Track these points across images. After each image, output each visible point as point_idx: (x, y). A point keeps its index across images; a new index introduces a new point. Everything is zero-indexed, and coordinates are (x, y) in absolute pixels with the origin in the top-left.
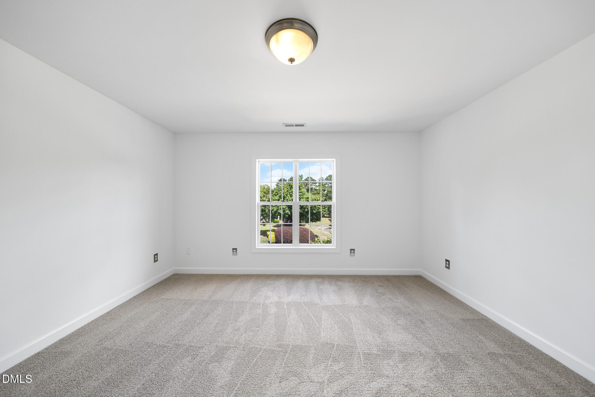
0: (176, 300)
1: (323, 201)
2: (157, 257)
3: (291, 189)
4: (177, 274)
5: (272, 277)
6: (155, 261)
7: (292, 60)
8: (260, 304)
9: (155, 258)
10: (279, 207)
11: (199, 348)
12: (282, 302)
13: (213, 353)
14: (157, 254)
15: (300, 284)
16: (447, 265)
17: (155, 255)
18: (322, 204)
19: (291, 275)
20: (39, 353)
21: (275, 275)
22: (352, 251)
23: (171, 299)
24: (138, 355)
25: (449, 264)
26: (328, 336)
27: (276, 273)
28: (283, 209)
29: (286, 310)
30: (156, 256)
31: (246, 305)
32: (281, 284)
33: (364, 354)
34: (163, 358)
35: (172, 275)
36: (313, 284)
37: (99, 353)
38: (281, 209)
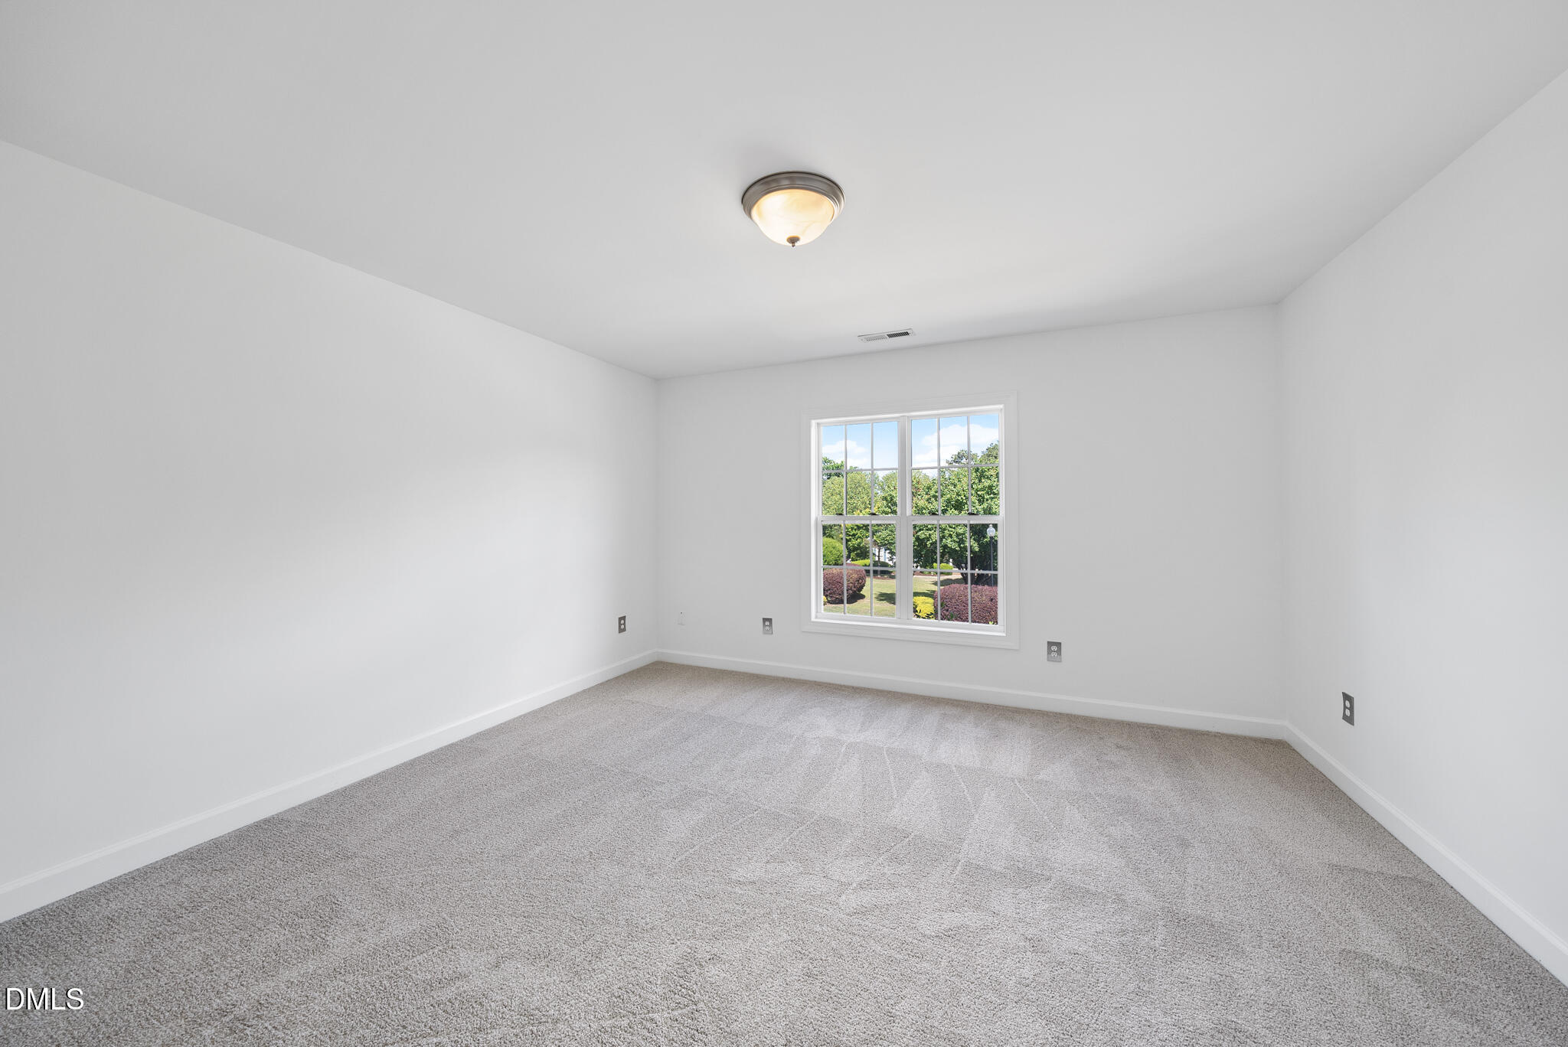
0: (646, 705)
1: (974, 514)
2: (624, 624)
3: (980, 481)
4: (662, 662)
5: (843, 690)
6: (621, 630)
7: (793, 240)
8: (791, 737)
9: (620, 625)
10: (945, 529)
11: (657, 783)
12: (839, 740)
13: (674, 796)
14: (624, 618)
15: (902, 713)
16: (1348, 713)
17: (620, 619)
18: (972, 522)
19: (889, 692)
20: (452, 744)
21: (853, 688)
22: (1055, 647)
23: (638, 702)
24: (568, 773)
25: (1351, 709)
26: (906, 818)
27: (855, 684)
28: (958, 535)
29: (841, 756)
30: (622, 622)
31: (765, 734)
32: (856, 709)
33: (969, 864)
34: (599, 785)
35: (653, 663)
36: (932, 718)
37: (519, 760)
38: (950, 536)
